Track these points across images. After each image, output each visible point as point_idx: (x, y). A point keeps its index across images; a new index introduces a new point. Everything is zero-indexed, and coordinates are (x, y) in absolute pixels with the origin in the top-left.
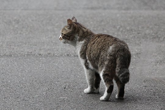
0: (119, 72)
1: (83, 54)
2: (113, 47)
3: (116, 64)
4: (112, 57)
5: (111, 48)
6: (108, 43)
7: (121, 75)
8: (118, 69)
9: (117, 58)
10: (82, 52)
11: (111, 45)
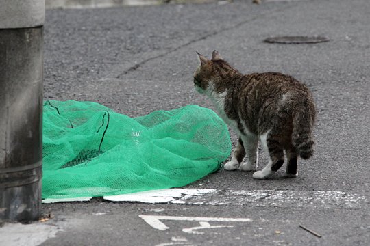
0: (298, 140)
1: (230, 112)
2: (288, 97)
3: (292, 127)
4: (286, 115)
5: (284, 97)
6: (280, 89)
7: (300, 146)
8: (296, 135)
9: (294, 116)
10: (229, 109)
11: (284, 93)
